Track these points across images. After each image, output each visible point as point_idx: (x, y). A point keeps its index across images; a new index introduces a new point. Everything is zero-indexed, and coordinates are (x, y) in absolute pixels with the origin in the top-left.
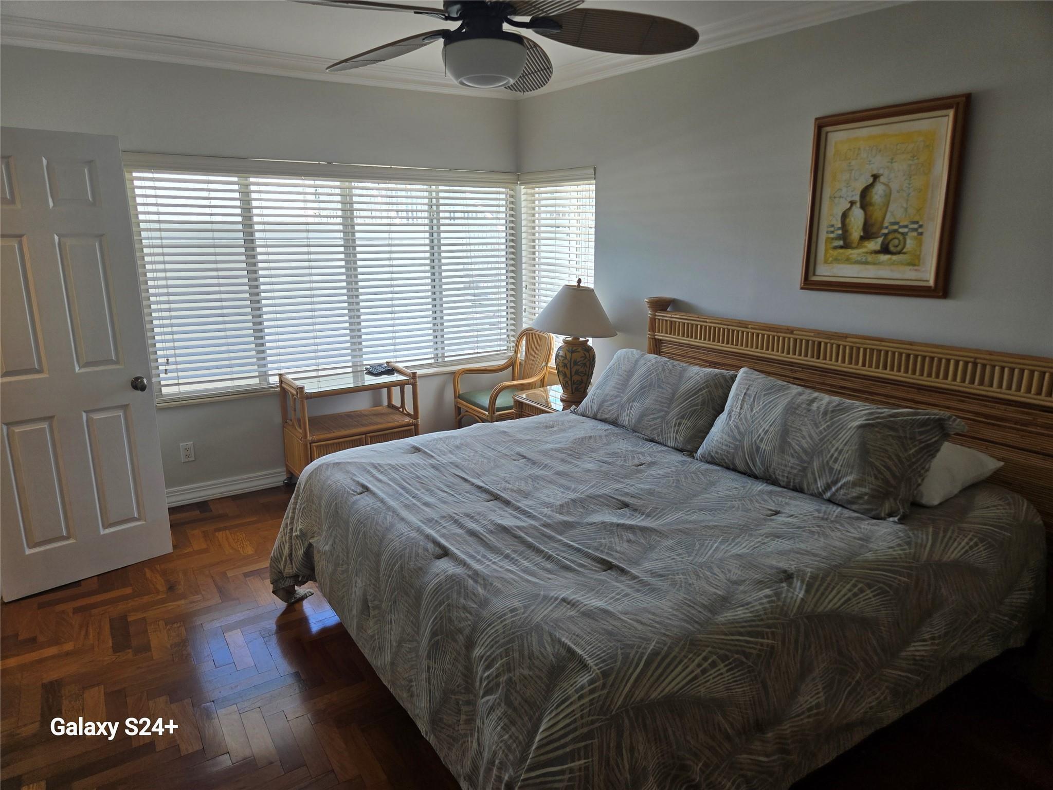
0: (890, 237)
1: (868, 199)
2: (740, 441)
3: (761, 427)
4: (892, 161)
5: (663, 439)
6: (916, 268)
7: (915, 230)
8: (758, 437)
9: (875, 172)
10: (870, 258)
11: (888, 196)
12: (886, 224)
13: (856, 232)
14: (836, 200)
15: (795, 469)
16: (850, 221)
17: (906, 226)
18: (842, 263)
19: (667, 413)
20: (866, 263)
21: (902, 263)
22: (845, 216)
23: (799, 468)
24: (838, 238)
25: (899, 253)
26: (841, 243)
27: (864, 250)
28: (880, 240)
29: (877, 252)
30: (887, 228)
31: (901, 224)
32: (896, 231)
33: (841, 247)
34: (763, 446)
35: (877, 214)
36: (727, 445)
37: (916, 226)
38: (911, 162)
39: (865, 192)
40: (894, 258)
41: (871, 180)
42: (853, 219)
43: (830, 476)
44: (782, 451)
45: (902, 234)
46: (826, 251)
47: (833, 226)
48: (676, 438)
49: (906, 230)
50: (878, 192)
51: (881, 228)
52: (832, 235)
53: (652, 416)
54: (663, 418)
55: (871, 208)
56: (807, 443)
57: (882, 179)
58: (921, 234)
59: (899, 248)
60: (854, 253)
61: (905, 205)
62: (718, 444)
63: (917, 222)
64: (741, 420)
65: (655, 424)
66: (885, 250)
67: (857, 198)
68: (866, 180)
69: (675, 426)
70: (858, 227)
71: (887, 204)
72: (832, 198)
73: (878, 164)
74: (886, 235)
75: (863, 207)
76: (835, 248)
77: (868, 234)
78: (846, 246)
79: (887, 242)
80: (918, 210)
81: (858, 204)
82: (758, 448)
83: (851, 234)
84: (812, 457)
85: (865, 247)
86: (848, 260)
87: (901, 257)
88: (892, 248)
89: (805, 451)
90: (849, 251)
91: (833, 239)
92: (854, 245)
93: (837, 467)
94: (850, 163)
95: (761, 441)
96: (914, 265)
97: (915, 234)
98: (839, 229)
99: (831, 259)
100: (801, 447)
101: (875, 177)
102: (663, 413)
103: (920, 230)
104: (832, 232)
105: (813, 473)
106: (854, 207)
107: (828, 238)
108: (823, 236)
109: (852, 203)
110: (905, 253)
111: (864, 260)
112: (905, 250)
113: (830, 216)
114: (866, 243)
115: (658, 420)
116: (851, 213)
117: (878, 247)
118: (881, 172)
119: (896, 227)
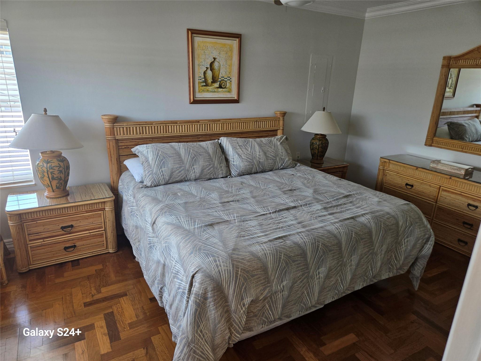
0: (222, 82)
1: (213, 67)
2: (253, 162)
3: (257, 154)
4: (220, 53)
5: (216, 176)
6: (231, 93)
7: (229, 80)
8: (258, 158)
9: (214, 57)
10: (216, 90)
11: (220, 67)
12: (220, 77)
13: (210, 80)
14: (201, 66)
15: (272, 163)
16: (207, 75)
17: (226, 78)
18: (206, 92)
19: (214, 164)
20: (215, 92)
21: (226, 92)
22: (205, 73)
23: (273, 163)
24: (203, 82)
25: (225, 88)
26: (204, 84)
27: (213, 87)
28: (218, 83)
29: (218, 88)
30: (220, 79)
31: (225, 77)
32: (223, 80)
33: (205, 86)
34: (261, 160)
35: (217, 73)
36: (249, 166)
37: (229, 78)
38: (226, 55)
39: (212, 64)
40: (224, 90)
41: (213, 60)
42: (208, 75)
43: (282, 161)
44: (267, 159)
45: (225, 81)
46: (199, 87)
47: (200, 77)
48: (222, 173)
49: (226, 80)
50: (216, 65)
51: (219, 79)
52: (200, 81)
53: (208, 169)
54: (213, 167)
55: (214, 71)
56: (273, 154)
57: (217, 60)
58: (231, 81)
59: (225, 86)
60: (210, 88)
61: (225, 71)
62: (244, 167)
63: (229, 77)
64: (247, 155)
65: (211, 171)
66: (220, 87)
67: (209, 66)
68: (211, 60)
69: (220, 168)
70: (210, 78)
71: (219, 70)
72: (199, 65)
73: (215, 54)
74: (220, 81)
75: (211, 70)
76: (203, 86)
77: (214, 81)
78: (207, 85)
79: (221, 84)
80: (230, 73)
81: (209, 69)
82: (260, 162)
83: (208, 81)
84: (276, 158)
85: (214, 86)
86: (208, 91)
87: (226, 89)
88: (223, 86)
89: (274, 157)
90: (208, 87)
91: (201, 82)
92: (210, 85)
93: (283, 157)
94: (204, 52)
95: (260, 159)
96: (230, 92)
97: (229, 81)
98: (203, 78)
99: (201, 91)
100: (272, 156)
101: (215, 59)
102: (212, 165)
103: (231, 80)
104: (201, 80)
105: (278, 163)
106: (208, 70)
107: (199, 82)
108: (197, 81)
109: (207, 68)
110: (227, 88)
111: (214, 91)
112: (227, 87)
113: (199, 73)
114: (214, 84)
115: (212, 169)
116: (207, 72)
117: (218, 86)
118: (216, 57)
119: (223, 79)
